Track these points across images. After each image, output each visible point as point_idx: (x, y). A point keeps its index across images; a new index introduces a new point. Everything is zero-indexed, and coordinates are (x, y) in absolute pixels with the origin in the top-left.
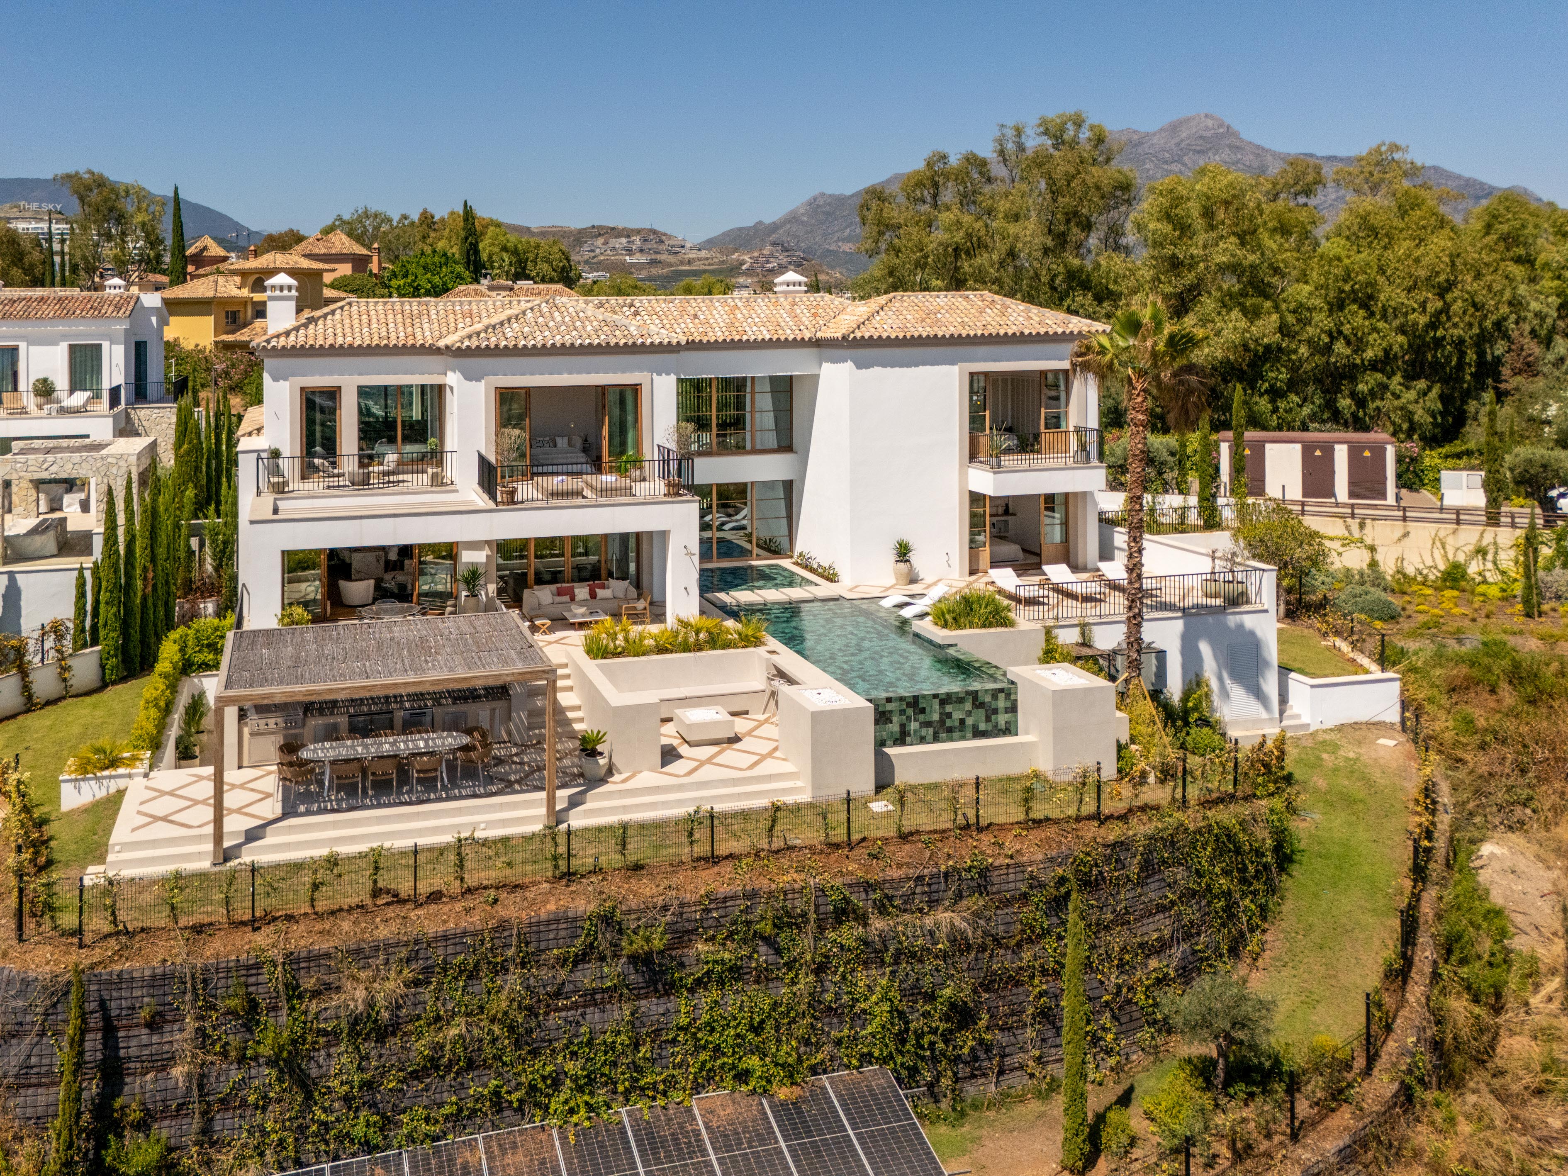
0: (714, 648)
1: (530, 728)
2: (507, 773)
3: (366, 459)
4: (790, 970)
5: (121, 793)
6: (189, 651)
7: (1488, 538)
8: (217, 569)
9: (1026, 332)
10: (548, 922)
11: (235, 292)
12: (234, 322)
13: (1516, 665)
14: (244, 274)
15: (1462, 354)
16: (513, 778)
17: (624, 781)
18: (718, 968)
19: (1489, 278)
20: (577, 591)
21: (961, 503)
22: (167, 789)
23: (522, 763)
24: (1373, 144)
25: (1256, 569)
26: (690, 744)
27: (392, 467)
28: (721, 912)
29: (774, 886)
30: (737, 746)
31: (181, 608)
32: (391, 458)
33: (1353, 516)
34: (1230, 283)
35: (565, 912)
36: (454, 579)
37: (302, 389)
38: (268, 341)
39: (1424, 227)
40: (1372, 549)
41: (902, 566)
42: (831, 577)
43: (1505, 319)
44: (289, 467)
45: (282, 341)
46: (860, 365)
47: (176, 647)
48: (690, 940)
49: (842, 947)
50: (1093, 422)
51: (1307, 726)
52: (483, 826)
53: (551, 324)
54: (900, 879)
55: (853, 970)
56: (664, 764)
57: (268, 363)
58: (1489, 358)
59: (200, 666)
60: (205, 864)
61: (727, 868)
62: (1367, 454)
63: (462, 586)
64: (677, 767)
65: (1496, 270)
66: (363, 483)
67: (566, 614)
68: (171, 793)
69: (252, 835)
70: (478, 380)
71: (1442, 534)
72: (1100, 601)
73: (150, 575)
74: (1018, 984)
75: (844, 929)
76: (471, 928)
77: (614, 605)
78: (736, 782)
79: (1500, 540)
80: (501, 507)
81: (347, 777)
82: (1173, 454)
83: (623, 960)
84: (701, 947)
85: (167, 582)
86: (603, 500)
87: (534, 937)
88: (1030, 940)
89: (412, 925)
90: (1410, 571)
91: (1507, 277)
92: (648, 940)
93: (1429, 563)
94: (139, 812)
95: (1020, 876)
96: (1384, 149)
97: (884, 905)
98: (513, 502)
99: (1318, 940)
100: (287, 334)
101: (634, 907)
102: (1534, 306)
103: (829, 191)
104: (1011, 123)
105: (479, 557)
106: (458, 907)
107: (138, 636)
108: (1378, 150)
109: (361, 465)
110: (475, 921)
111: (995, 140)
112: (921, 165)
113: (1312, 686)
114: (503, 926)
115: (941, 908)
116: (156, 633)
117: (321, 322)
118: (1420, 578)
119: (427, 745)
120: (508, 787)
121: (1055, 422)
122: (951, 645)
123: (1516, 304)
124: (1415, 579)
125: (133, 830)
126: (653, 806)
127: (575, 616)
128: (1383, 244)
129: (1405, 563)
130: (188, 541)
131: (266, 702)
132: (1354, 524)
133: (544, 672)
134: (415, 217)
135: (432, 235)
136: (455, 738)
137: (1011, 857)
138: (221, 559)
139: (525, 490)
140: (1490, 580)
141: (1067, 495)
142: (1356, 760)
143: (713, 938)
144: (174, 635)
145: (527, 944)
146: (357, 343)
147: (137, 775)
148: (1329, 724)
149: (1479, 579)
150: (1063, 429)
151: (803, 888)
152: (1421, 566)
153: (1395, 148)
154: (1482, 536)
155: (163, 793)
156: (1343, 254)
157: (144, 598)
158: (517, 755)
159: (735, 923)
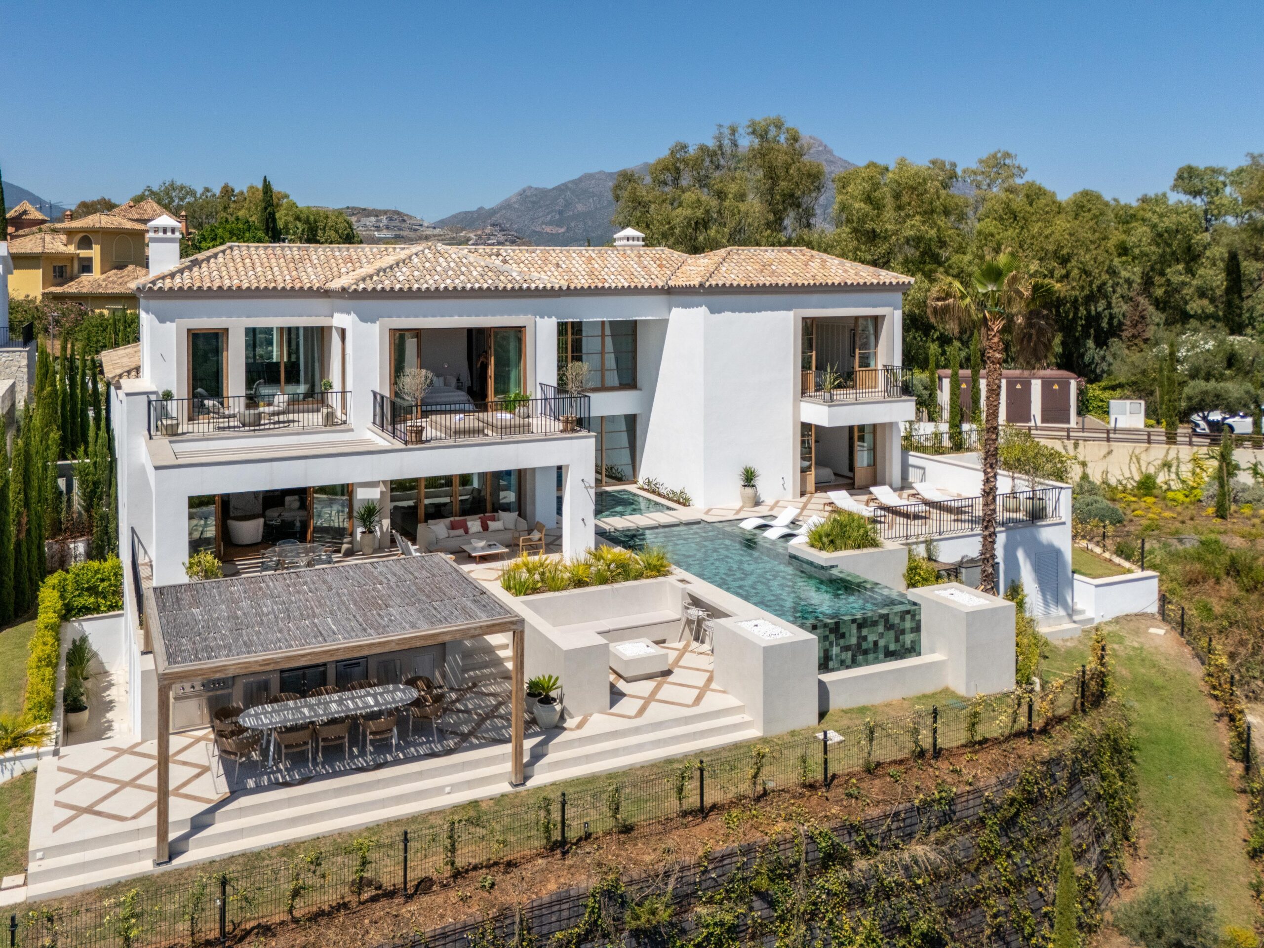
0: (627, 579)
1: (465, 670)
2: (457, 724)
3: (252, 401)
4: (782, 922)
5: (29, 777)
6: (68, 596)
7: (1172, 455)
8: (88, 508)
9: (849, 282)
10: (551, 904)
11: (62, 249)
12: (61, 276)
13: (1233, 561)
14: (70, 233)
15: (1077, 309)
16: (465, 729)
17: (580, 726)
18: (718, 930)
19: (1095, 252)
20: (469, 524)
21: (794, 434)
22: (85, 769)
23: (467, 711)
24: (992, 151)
25: (1055, 487)
26: (628, 680)
27: (283, 407)
28: (719, 871)
29: (767, 839)
30: (671, 679)
31: (50, 548)
32: (281, 400)
33: (1068, 437)
34: (911, 252)
35: (567, 891)
36: (350, 516)
37: (189, 330)
38: (154, 282)
39: (1047, 213)
40: (1084, 464)
41: (749, 490)
42: (684, 502)
43: (1104, 284)
44: (177, 409)
45: (168, 283)
46: (713, 310)
47: (56, 594)
48: (689, 904)
49: (829, 893)
50: (898, 361)
51: (1093, 619)
52: (448, 789)
53: (439, 269)
54: (879, 818)
55: (838, 913)
56: (613, 703)
58: (1093, 313)
59: (80, 610)
60: (146, 866)
61: (716, 822)
62: (1056, 387)
63: (357, 522)
64: (626, 706)
65: (1099, 246)
66: (255, 423)
67: (466, 547)
68: (91, 775)
69: (199, 824)
70: (373, 321)
71: (1137, 452)
72: (925, 518)
73: (24, 520)
74: (976, 906)
75: (831, 875)
76: (471, 921)
77: (508, 536)
78: (687, 720)
79: (1181, 456)
80: (410, 446)
81: (298, 745)
82: (926, 388)
83: (626, 934)
84: (701, 910)
85: (39, 525)
86: (506, 438)
87: (536, 922)
88: (985, 863)
89: (407, 925)
90: (1113, 482)
91: (1107, 252)
92: (653, 913)
93: (1127, 475)
94: (57, 804)
95: (978, 801)
96: (999, 155)
97: (865, 845)
98: (420, 441)
99: (1180, 825)
100: (172, 275)
101: (636, 877)
102: (1124, 274)
103: (535, 185)
104: (727, 123)
105: (375, 494)
106: (453, 895)
107: (12, 583)
108: (994, 156)
109: (248, 407)
110: (474, 912)
111: (715, 138)
112: (664, 153)
113: (1097, 586)
114: (504, 914)
115: (914, 841)
116: (30, 579)
117: (204, 265)
118: (1120, 487)
119: (377, 703)
120: (465, 742)
121: (865, 362)
122: (832, 567)
123: (1112, 272)
124: (1116, 488)
125: (56, 829)
126: (614, 753)
127: (475, 549)
128: (1020, 224)
129: (1109, 476)
130: (56, 482)
131: (218, 676)
132: (1070, 444)
133: (512, 623)
134: (217, 191)
135: (232, 205)
136: (403, 691)
137: (970, 784)
138: (91, 499)
139: (431, 427)
140: (1174, 488)
141: (874, 426)
142: (1141, 648)
143: (710, 901)
144: (53, 580)
145: (529, 930)
146: (245, 286)
147: (46, 754)
148: (1108, 618)
149: (1165, 487)
150: (872, 367)
151: (795, 837)
152: (1121, 478)
153: (1007, 155)
154: (1167, 453)
155: (81, 775)
156: (995, 231)
157: (18, 545)
158: (457, 700)
159: (732, 881)
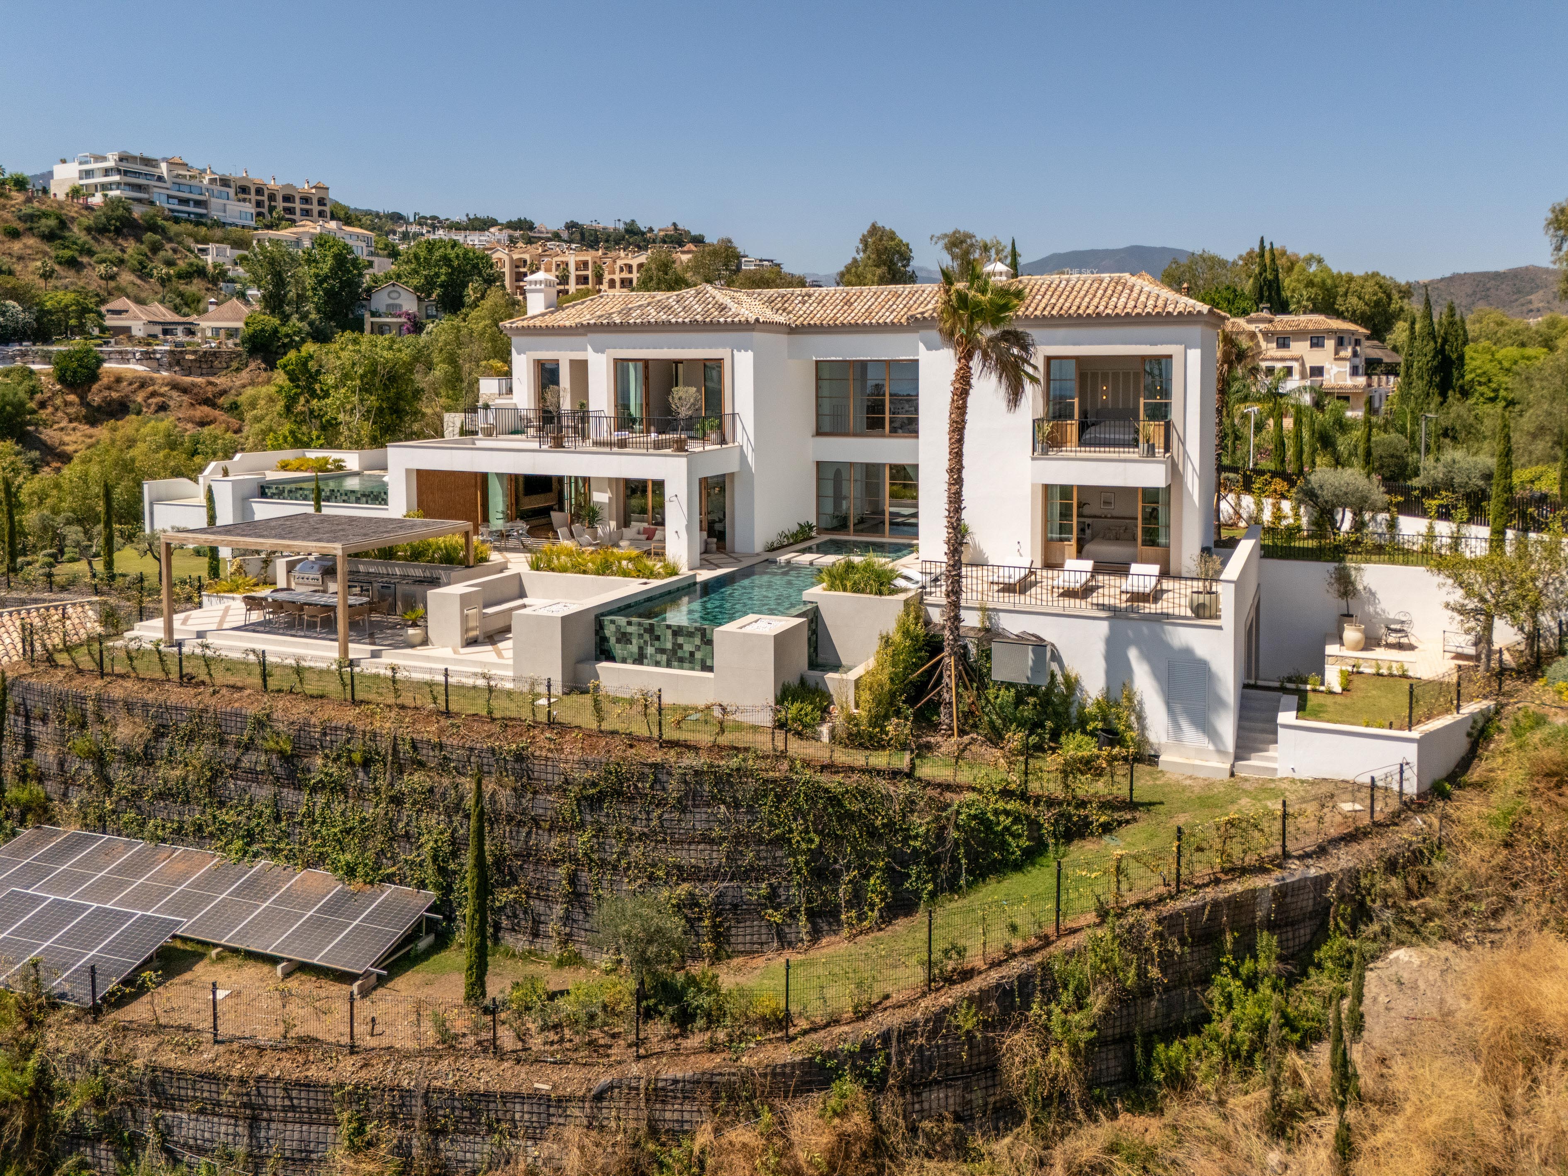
20: (657, 532)
51: (1273, 770)
57: (515, 340)
70: (603, 352)
80: (545, 449)
84: (321, 761)
86: (617, 450)
88: (565, 829)
95: (556, 770)
98: (560, 446)
121: (1156, 415)
137: (551, 751)
